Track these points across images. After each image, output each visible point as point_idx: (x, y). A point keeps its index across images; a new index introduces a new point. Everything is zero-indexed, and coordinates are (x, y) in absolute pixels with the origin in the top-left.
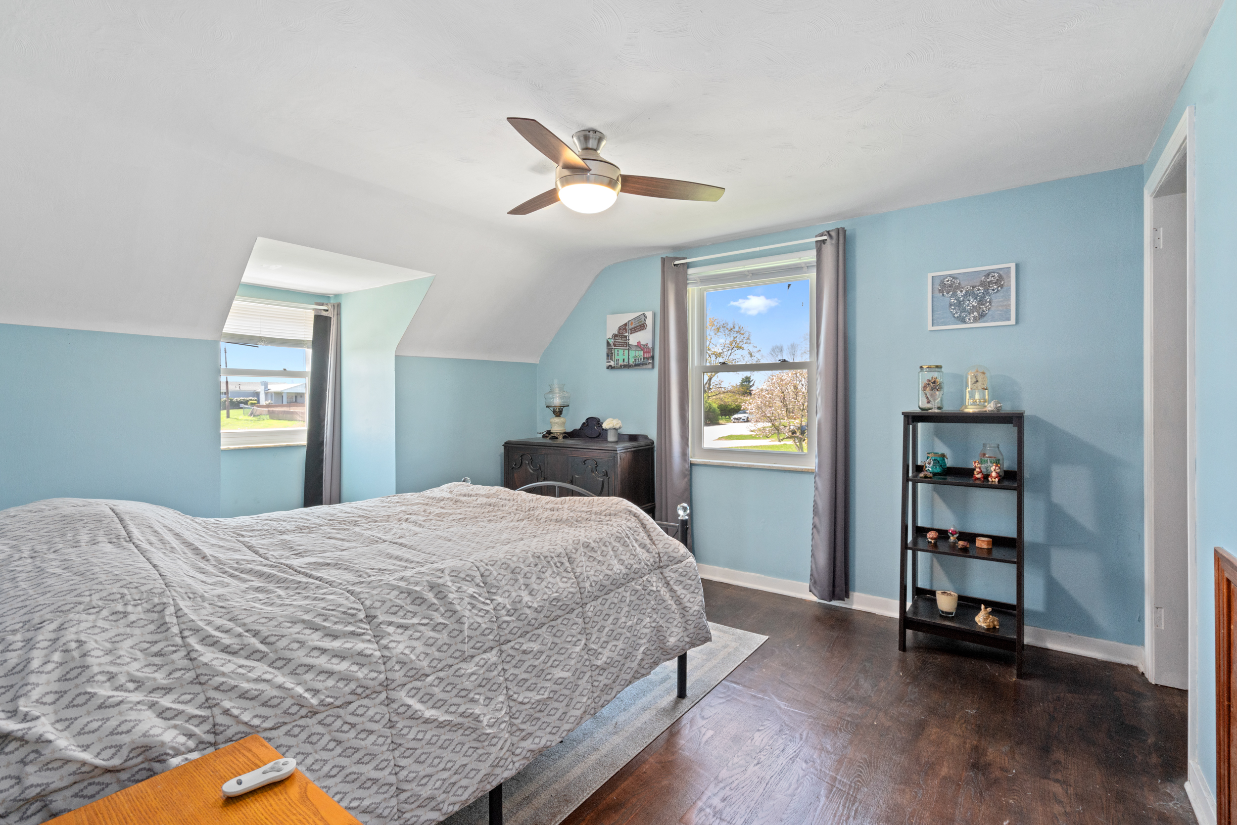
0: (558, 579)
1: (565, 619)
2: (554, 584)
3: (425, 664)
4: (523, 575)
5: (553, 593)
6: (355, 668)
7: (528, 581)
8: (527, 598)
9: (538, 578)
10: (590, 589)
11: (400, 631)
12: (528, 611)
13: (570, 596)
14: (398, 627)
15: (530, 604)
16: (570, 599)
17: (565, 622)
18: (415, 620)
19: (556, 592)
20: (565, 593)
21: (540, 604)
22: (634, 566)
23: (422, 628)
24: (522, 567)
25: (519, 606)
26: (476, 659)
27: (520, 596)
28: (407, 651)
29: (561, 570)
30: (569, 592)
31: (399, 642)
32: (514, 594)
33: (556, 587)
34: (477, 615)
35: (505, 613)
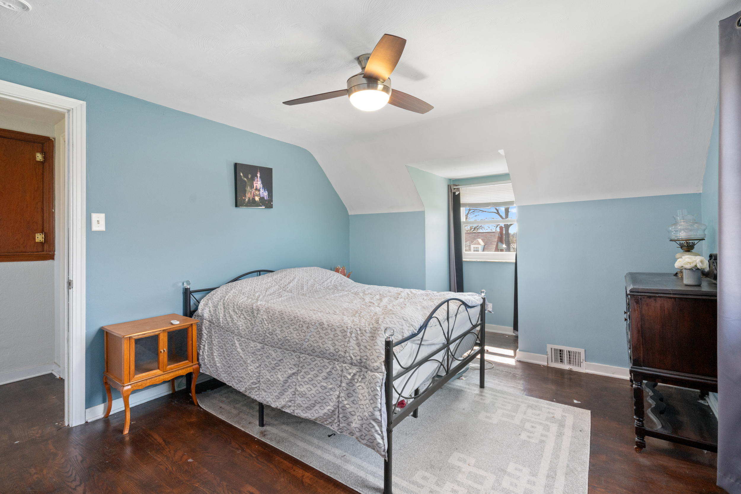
0: (296, 332)
1: (290, 353)
2: (292, 333)
3: (243, 333)
4: (283, 322)
5: (288, 337)
6: (230, 322)
7: (283, 325)
8: (278, 332)
9: (288, 327)
10: (306, 346)
11: (244, 319)
12: (275, 337)
13: (295, 343)
14: (245, 317)
15: (278, 335)
16: (295, 345)
17: (290, 354)
18: (248, 318)
19: (290, 337)
20: (293, 340)
21: (281, 338)
22: (340, 353)
23: (248, 321)
24: (285, 318)
25: (274, 333)
26: (255, 343)
27: (276, 329)
28: (240, 326)
29: (300, 329)
30: (295, 341)
31: (241, 321)
32: (275, 327)
33: (292, 335)
34: (261, 327)
35: (268, 332)
